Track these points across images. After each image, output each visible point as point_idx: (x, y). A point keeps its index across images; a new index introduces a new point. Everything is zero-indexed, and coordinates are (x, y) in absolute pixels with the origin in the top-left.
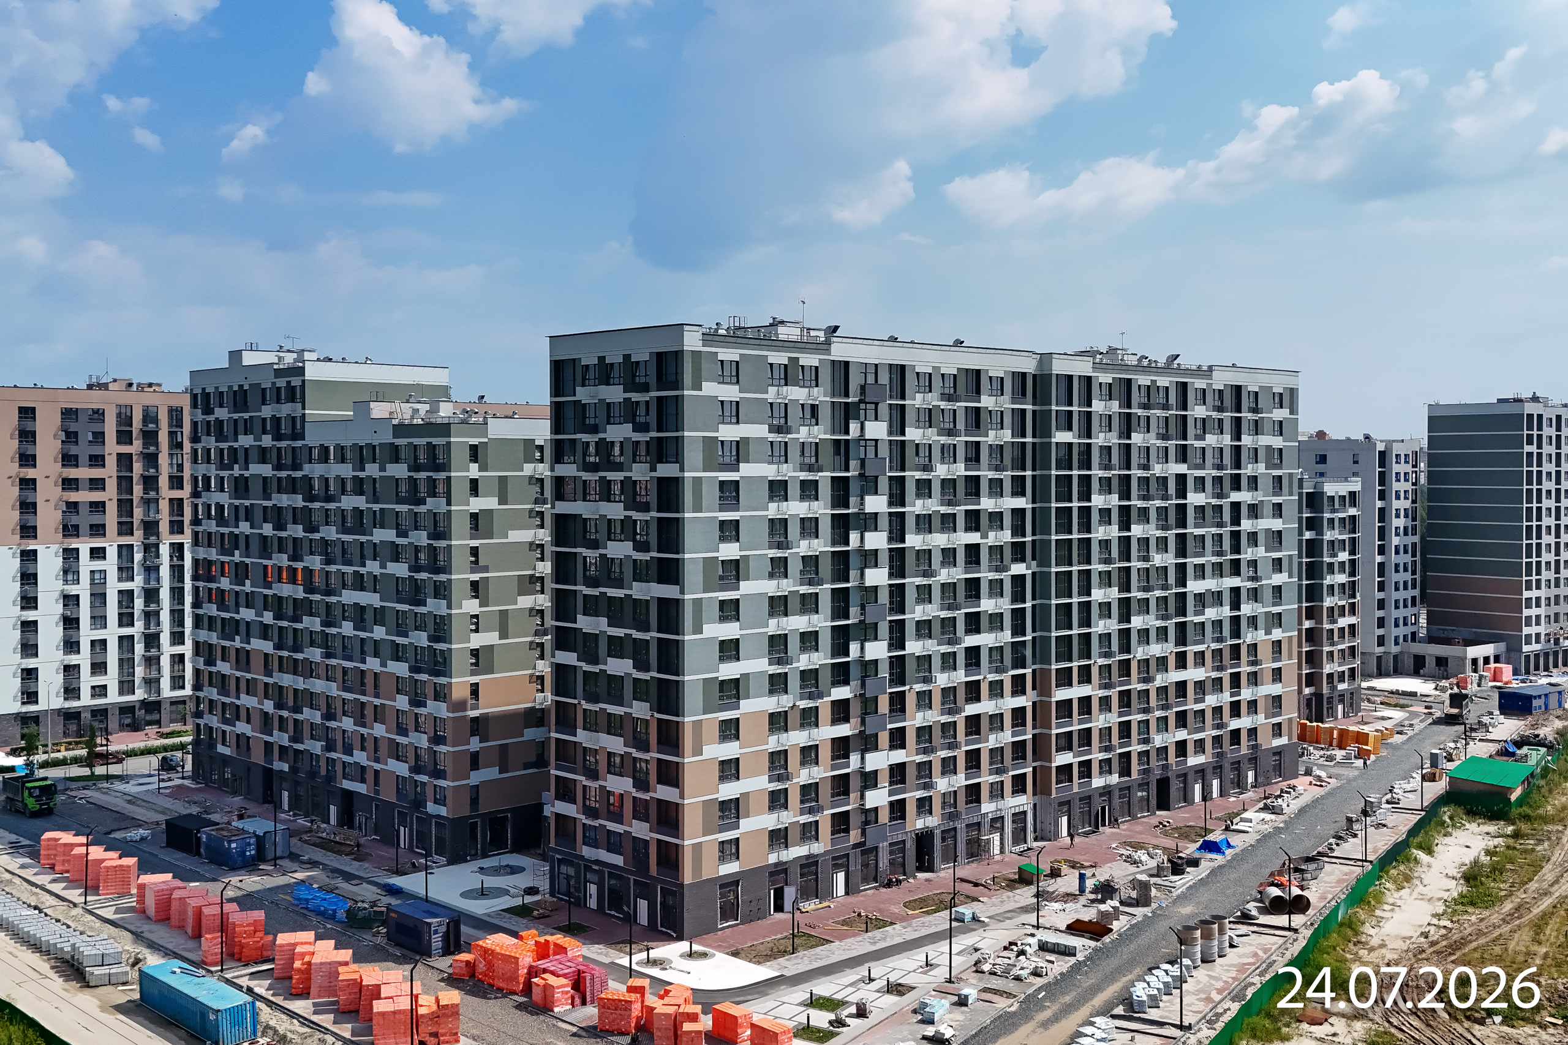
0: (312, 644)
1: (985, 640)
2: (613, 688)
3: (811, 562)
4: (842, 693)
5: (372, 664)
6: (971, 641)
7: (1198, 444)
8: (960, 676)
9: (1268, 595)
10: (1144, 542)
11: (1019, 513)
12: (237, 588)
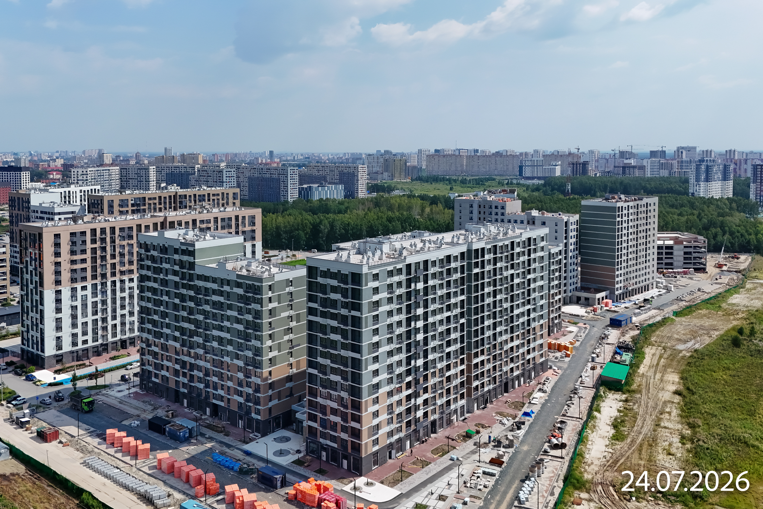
0: (198, 347)
1: (452, 348)
2: (333, 386)
3: (400, 336)
4: (409, 379)
5: (227, 359)
6: (448, 350)
7: (517, 261)
8: (444, 363)
9: (539, 309)
10: (501, 301)
11: (462, 301)
12: (162, 320)
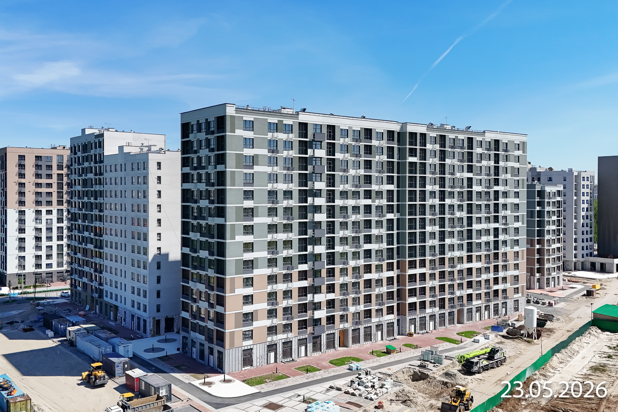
1: (374, 247)
2: (201, 263)
3: (288, 210)
4: (304, 267)
6: (367, 247)
7: (478, 165)
8: (361, 262)
9: (512, 231)
10: (451, 207)
11: (390, 192)
